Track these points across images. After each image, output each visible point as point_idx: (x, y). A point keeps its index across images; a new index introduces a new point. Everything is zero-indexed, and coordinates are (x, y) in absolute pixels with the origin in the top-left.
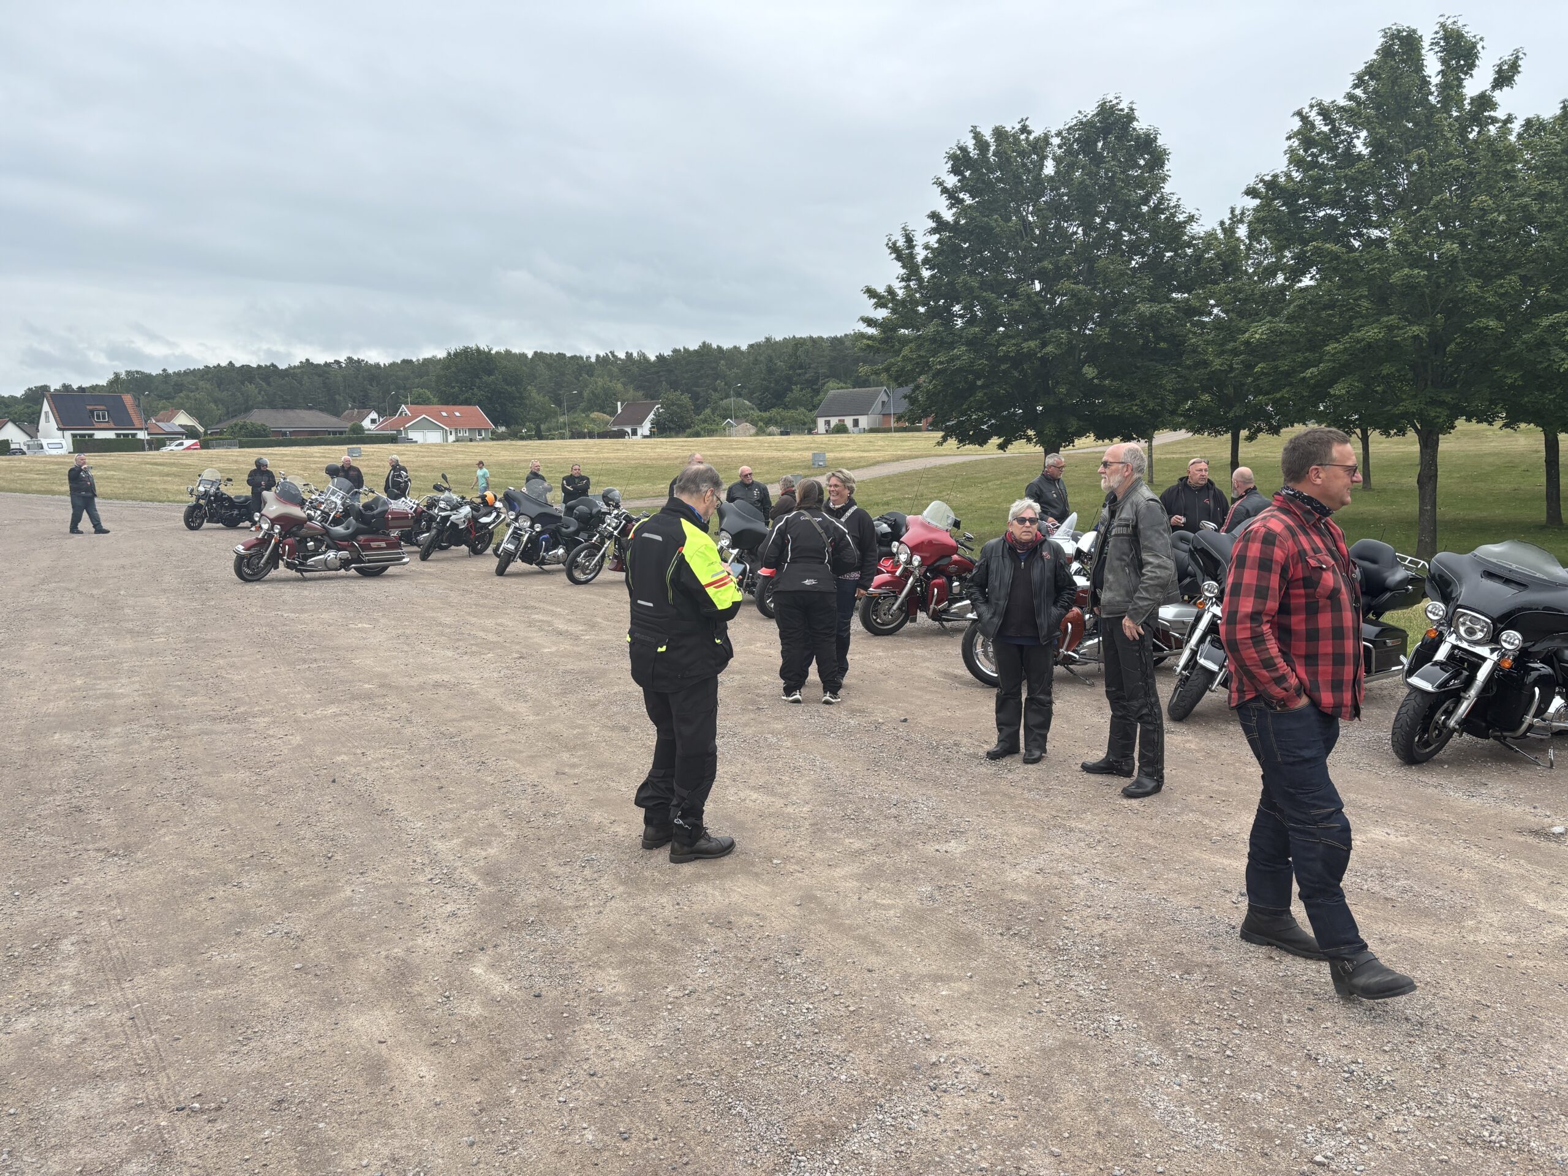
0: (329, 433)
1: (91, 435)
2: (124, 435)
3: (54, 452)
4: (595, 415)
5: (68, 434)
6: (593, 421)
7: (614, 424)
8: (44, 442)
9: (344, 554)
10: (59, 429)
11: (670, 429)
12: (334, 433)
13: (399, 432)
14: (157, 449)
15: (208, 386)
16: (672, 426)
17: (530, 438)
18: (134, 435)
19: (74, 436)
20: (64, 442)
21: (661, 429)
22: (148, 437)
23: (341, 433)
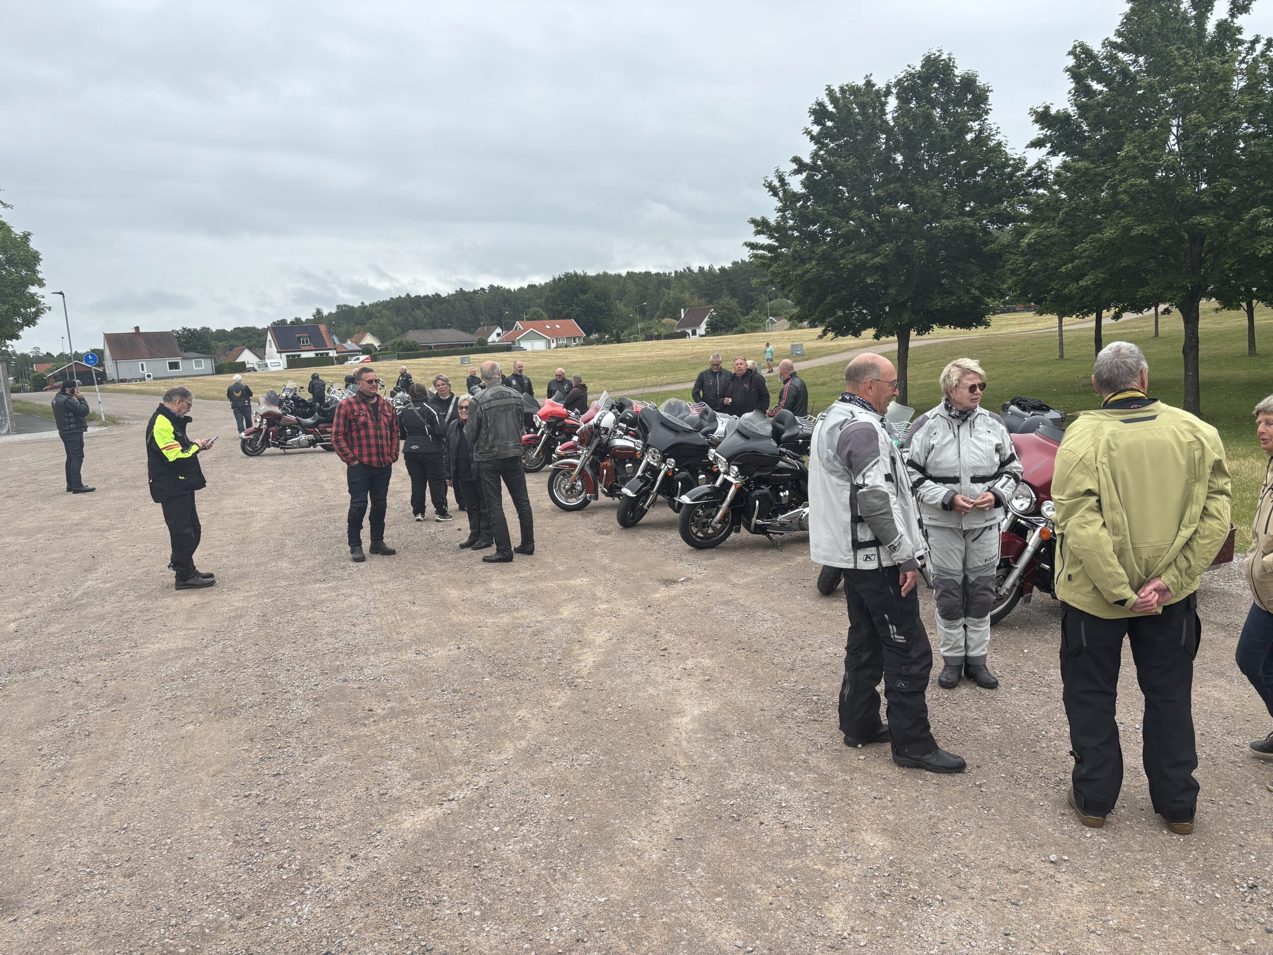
0: (462, 346)
1: (299, 356)
2: (322, 354)
3: (274, 369)
4: (665, 321)
5: (284, 355)
6: (664, 325)
7: (679, 327)
8: (268, 361)
9: (311, 436)
10: (278, 352)
11: (721, 328)
12: (467, 345)
13: (514, 342)
14: (342, 363)
15: (389, 313)
16: (723, 326)
17: (611, 342)
18: (327, 354)
19: (288, 356)
20: (281, 362)
21: (715, 329)
22: (336, 355)
23: (471, 345)
